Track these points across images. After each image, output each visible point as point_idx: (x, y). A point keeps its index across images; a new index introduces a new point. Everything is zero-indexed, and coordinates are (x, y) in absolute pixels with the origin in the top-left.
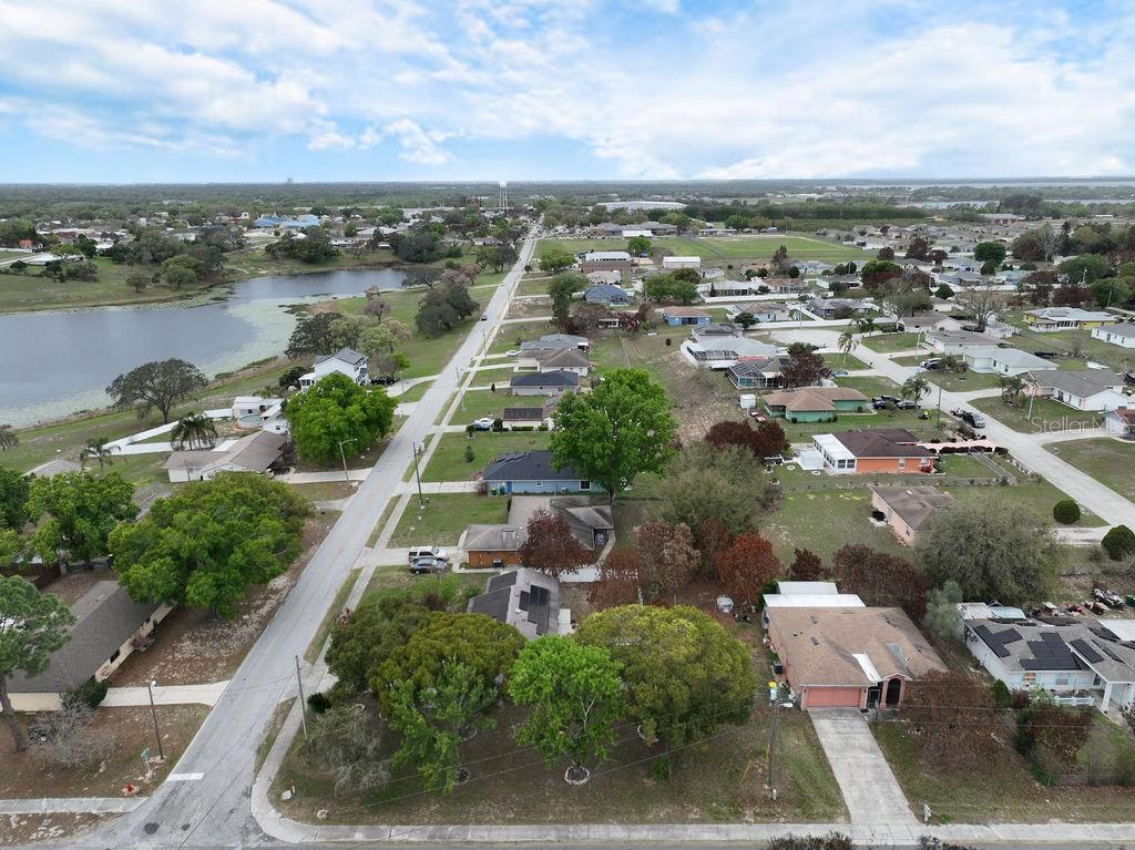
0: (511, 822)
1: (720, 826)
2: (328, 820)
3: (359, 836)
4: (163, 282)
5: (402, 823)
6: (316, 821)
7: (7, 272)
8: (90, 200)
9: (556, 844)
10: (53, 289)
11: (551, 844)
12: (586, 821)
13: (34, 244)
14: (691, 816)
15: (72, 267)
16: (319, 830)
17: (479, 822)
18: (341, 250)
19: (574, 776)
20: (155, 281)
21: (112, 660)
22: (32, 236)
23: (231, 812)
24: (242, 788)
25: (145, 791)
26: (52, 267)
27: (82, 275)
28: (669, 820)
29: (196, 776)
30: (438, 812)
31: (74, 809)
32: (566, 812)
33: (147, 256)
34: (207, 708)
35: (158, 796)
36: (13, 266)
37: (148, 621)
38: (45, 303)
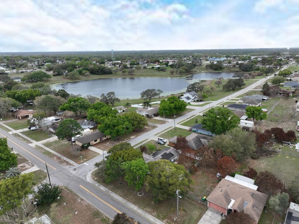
0: (120, 196)
1: (156, 219)
2: (96, 180)
3: (97, 185)
4: (178, 73)
5: (104, 186)
6: (94, 179)
7: (150, 69)
8: (179, 53)
9: (123, 204)
10: (157, 73)
11: (122, 203)
12: (133, 203)
13: (158, 63)
14: (153, 214)
15: (162, 68)
16: (93, 181)
17: (115, 193)
18: (225, 67)
19: (140, 194)
20: (176, 72)
21: (95, 142)
22: (158, 61)
23: (86, 172)
24: (90, 169)
25: (79, 164)
26: (159, 68)
27: (163, 70)
28: (148, 212)
29: (87, 164)
30: (112, 188)
31: (70, 162)
32: (131, 199)
33: (177, 66)
34: (99, 154)
35: (81, 165)
36: (152, 67)
37: (105, 137)
38: (154, 76)
